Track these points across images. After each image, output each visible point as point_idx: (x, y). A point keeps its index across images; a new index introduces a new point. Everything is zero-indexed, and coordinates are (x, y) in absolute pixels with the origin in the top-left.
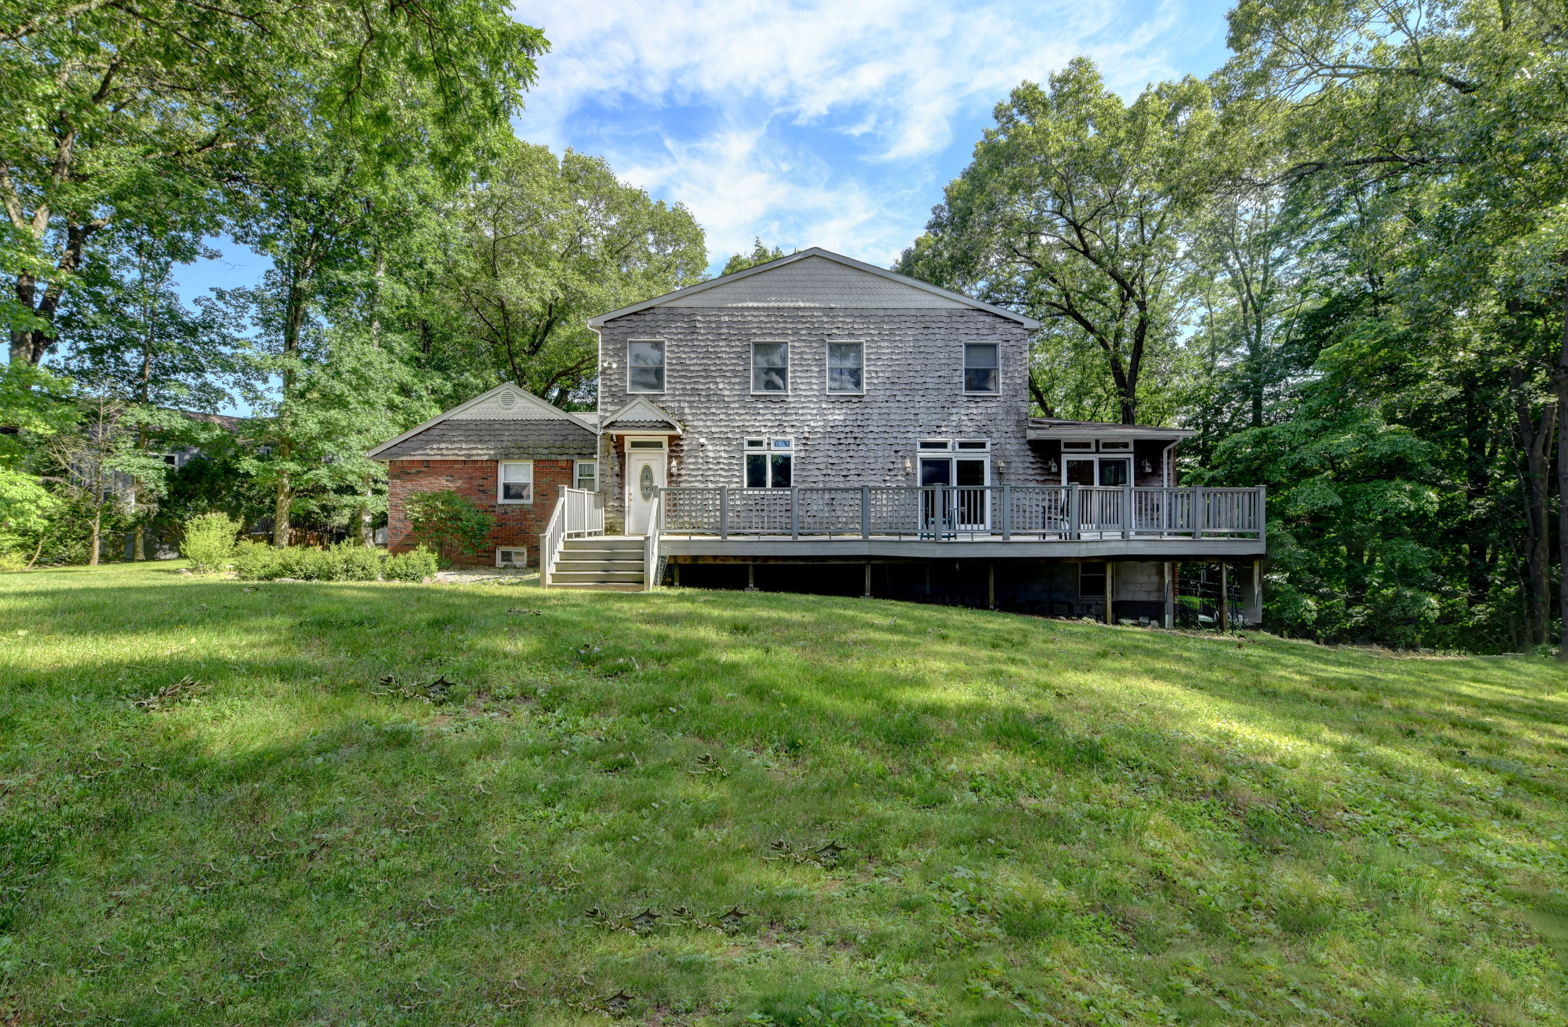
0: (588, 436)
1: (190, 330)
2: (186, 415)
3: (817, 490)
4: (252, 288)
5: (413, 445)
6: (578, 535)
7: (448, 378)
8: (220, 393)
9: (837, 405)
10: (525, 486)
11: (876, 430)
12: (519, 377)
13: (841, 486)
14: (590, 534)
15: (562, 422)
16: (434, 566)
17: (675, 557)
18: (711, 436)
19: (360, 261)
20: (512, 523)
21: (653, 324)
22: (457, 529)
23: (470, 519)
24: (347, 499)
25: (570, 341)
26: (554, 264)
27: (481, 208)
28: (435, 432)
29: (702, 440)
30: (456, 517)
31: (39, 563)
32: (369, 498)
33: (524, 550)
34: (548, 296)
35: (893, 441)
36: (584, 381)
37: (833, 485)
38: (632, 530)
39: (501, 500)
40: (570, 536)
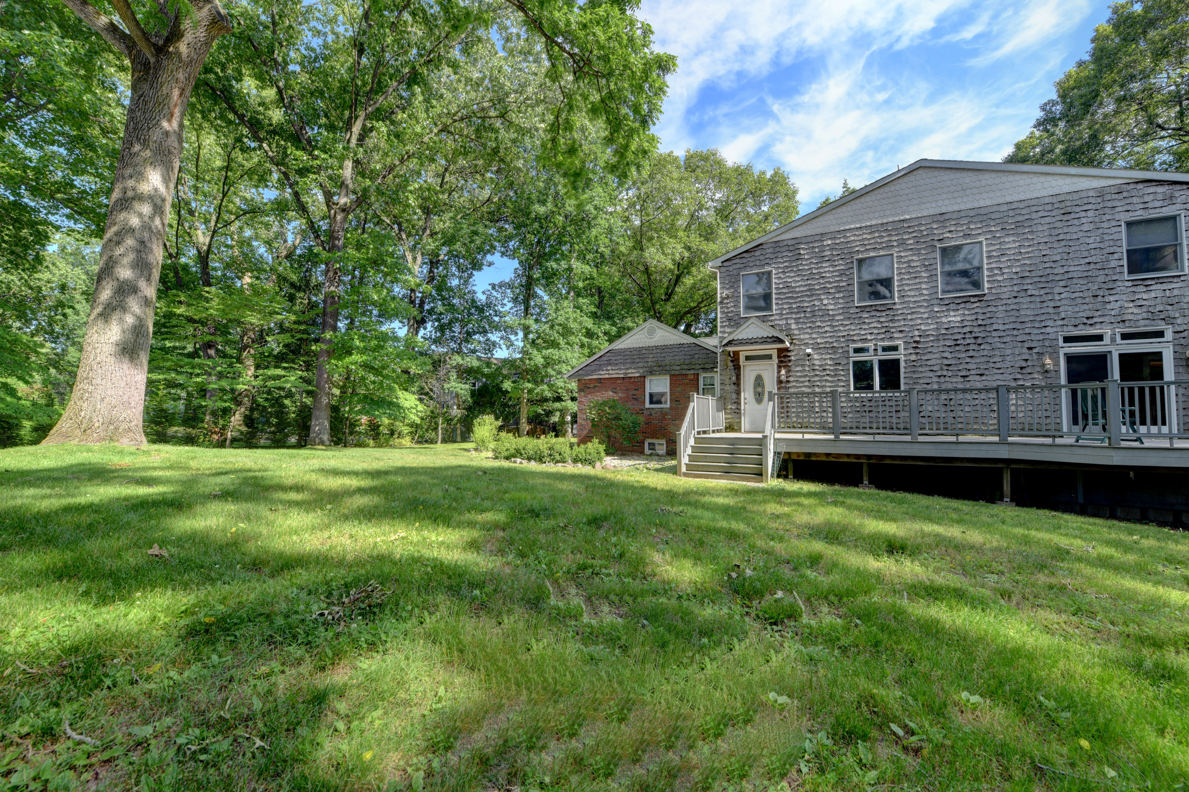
0: (710, 354)
1: (481, 310)
2: (479, 358)
3: (933, 391)
4: (507, 280)
5: (592, 368)
6: (705, 432)
7: (614, 324)
8: (494, 344)
9: (952, 306)
10: (663, 394)
11: (1001, 327)
12: (659, 317)
13: (960, 386)
14: (713, 432)
15: (689, 345)
16: (603, 454)
17: (789, 453)
18: (817, 347)
19: (562, 254)
20: (655, 422)
21: (762, 258)
22: (618, 426)
23: (628, 419)
24: (557, 405)
25: (693, 287)
26: (681, 234)
27: (632, 205)
28: (605, 358)
29: (809, 351)
30: (617, 418)
31: (418, 442)
32: (569, 404)
33: (664, 442)
34: (678, 257)
35: (1026, 338)
36: (703, 316)
37: (950, 386)
38: (747, 429)
39: (647, 405)
40: (699, 433)
